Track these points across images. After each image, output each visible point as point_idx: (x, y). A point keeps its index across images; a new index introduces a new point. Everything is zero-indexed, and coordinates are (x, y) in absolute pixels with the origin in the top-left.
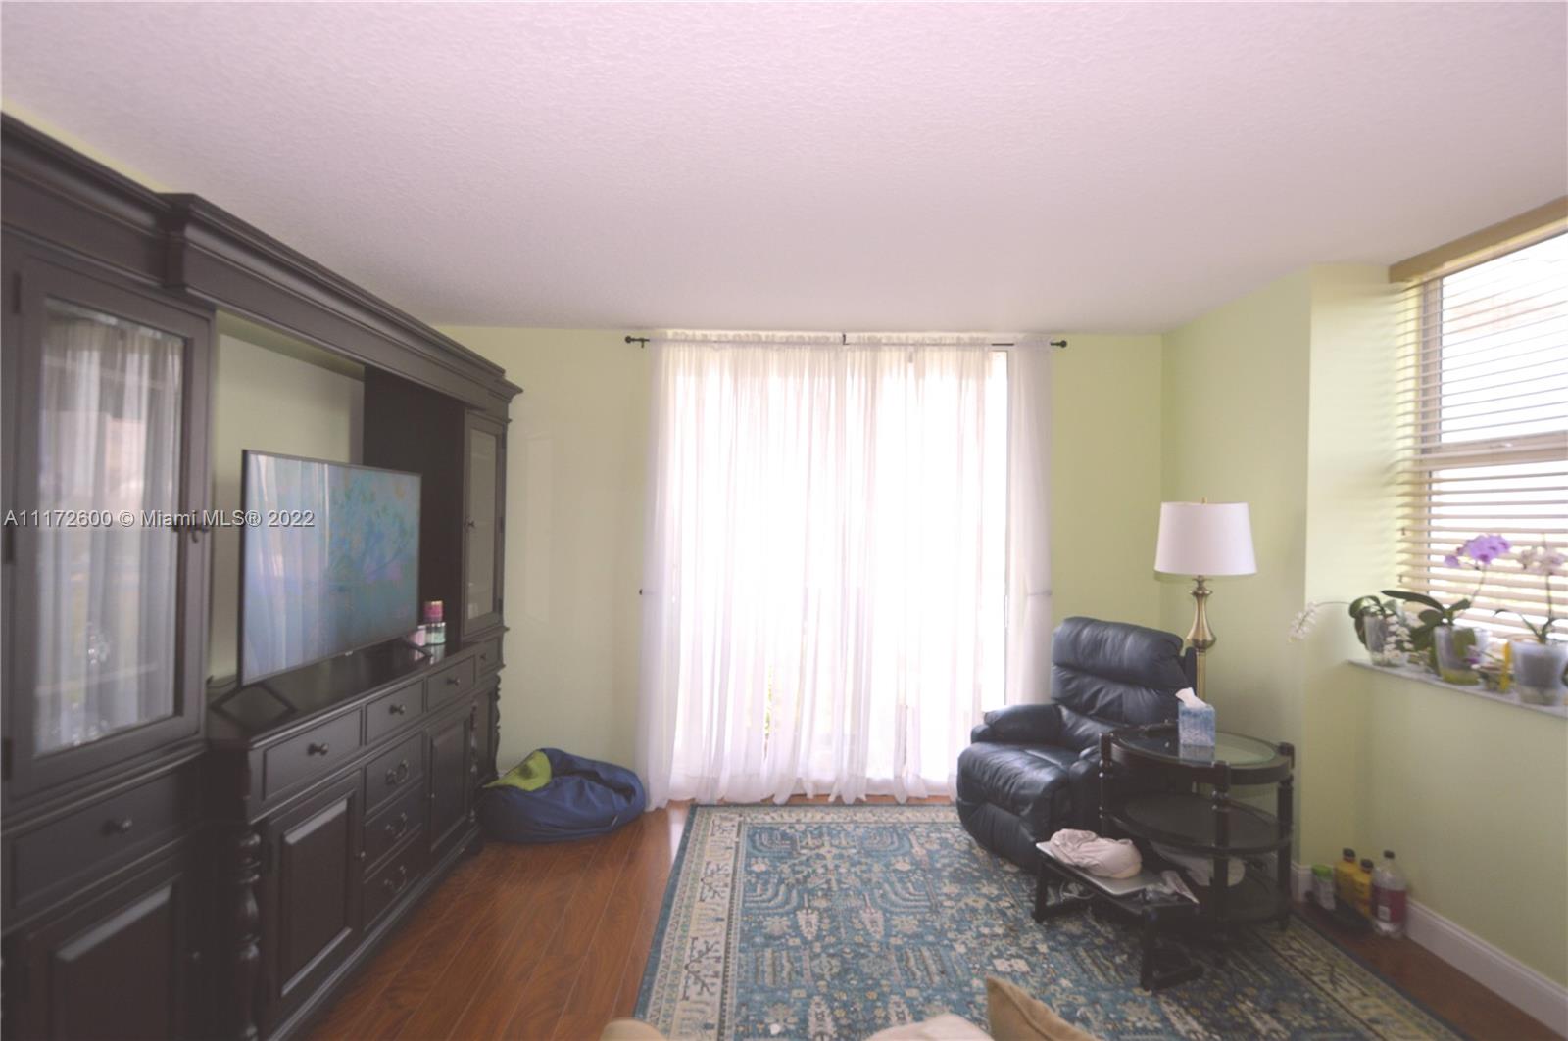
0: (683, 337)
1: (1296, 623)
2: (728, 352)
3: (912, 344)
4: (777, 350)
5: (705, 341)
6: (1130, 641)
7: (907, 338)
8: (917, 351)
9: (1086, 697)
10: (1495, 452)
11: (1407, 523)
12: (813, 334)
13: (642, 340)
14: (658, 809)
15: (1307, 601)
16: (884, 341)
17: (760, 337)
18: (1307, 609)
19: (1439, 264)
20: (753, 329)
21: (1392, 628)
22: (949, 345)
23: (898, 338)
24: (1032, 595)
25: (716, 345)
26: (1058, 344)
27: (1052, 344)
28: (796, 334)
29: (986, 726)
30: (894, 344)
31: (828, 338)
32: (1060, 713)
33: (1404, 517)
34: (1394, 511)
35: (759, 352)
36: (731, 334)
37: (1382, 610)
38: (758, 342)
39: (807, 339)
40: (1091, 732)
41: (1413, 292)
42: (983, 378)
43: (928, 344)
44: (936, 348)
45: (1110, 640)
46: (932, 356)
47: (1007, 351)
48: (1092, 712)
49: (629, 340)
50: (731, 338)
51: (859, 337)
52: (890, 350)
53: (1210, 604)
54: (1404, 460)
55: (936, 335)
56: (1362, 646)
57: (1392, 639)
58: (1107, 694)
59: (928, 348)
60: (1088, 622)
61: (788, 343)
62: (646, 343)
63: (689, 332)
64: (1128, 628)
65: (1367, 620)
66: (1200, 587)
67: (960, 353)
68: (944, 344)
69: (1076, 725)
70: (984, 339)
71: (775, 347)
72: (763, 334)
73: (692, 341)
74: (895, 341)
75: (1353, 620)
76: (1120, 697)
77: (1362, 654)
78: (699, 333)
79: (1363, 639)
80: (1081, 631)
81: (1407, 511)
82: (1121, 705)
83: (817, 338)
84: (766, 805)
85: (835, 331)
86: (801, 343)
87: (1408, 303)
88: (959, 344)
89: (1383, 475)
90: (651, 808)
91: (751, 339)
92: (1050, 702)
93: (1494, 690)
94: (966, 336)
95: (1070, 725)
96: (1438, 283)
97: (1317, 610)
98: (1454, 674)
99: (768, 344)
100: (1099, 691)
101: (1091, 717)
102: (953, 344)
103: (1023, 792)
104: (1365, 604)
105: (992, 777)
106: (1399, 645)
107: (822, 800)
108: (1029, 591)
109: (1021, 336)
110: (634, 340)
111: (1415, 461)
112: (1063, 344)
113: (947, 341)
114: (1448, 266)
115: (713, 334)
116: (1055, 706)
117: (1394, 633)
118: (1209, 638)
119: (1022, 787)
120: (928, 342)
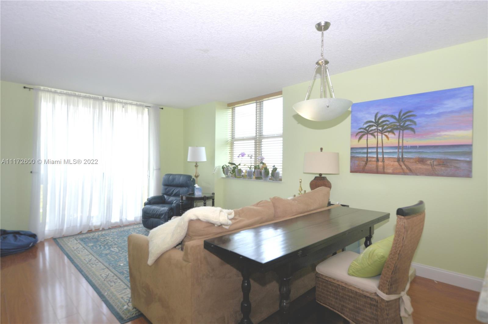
0: (47, 90)
1: (214, 170)
2: (64, 97)
3: (124, 103)
4: (81, 99)
5: (55, 92)
6: (181, 178)
7: (122, 101)
8: (125, 105)
9: (171, 192)
10: (243, 139)
11: (230, 151)
12: (94, 96)
13: (30, 89)
14: (41, 242)
15: (215, 166)
16: (116, 101)
17: (76, 94)
18: (215, 168)
19: (235, 105)
20: (74, 91)
21: (229, 170)
22: (134, 105)
23: (120, 101)
24: (156, 170)
25: (60, 94)
26: (161, 108)
27: (160, 108)
28: (88, 95)
29: (148, 201)
30: (118, 102)
31: (98, 98)
32: (164, 197)
33: (230, 150)
34: (228, 149)
35: (76, 99)
36: (65, 91)
37: (227, 167)
38: (75, 95)
39: (91, 97)
40: (172, 199)
41: (231, 109)
42: (143, 114)
43: (129, 104)
44: (130, 105)
45: (177, 178)
46: (129, 107)
47: (148, 109)
48: (172, 195)
49: (25, 87)
50: (65, 93)
51: (108, 99)
52: (117, 104)
53: (198, 168)
54: (230, 140)
55: (131, 102)
56: (224, 174)
57: (229, 171)
58: (176, 190)
59: (128, 105)
60: (171, 175)
61: (85, 97)
62: (31, 90)
63: (50, 89)
64: (181, 175)
65: (225, 169)
66: (196, 164)
67: (137, 107)
68: (133, 104)
69: (169, 199)
70: (143, 104)
71: (81, 98)
72: (77, 93)
73: (51, 92)
74: (119, 101)
75: (222, 170)
76: (179, 190)
77: (224, 176)
78: (53, 90)
79: (224, 173)
80: (169, 177)
81: (230, 149)
82: (179, 192)
83: (95, 97)
84: (80, 234)
85: (101, 96)
86: (90, 98)
87: (230, 111)
88: (136, 105)
89: (226, 142)
90: (39, 242)
91: (72, 94)
92: (161, 195)
93: (244, 178)
94: (138, 103)
95: (167, 199)
96: (234, 108)
97: (217, 168)
98: (238, 177)
99: (79, 96)
100: (174, 190)
101: (172, 196)
102: (135, 105)
103: (161, 213)
104: (224, 166)
105: (152, 211)
106: (230, 173)
107: (97, 230)
108: (155, 169)
109: (152, 105)
110: (27, 88)
111: (231, 140)
112: (162, 109)
113: (134, 104)
114: (236, 106)
115: (59, 91)
116: (163, 195)
117: (230, 170)
118: (198, 175)
119: (161, 211)
120: (128, 103)
